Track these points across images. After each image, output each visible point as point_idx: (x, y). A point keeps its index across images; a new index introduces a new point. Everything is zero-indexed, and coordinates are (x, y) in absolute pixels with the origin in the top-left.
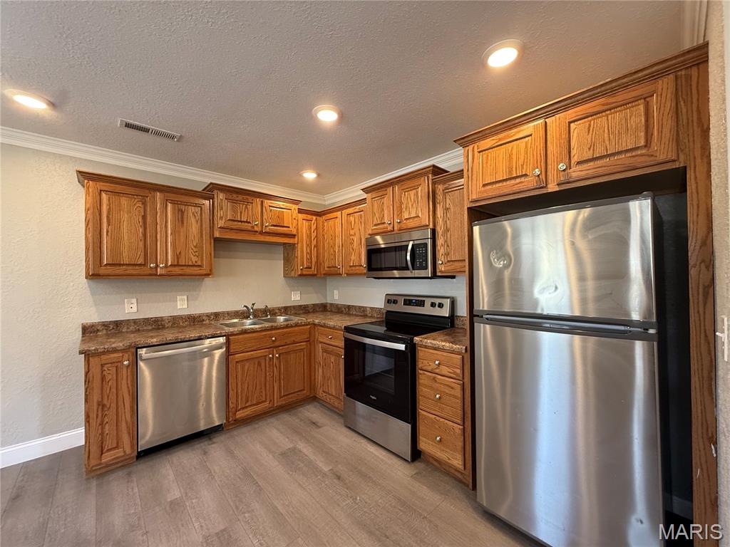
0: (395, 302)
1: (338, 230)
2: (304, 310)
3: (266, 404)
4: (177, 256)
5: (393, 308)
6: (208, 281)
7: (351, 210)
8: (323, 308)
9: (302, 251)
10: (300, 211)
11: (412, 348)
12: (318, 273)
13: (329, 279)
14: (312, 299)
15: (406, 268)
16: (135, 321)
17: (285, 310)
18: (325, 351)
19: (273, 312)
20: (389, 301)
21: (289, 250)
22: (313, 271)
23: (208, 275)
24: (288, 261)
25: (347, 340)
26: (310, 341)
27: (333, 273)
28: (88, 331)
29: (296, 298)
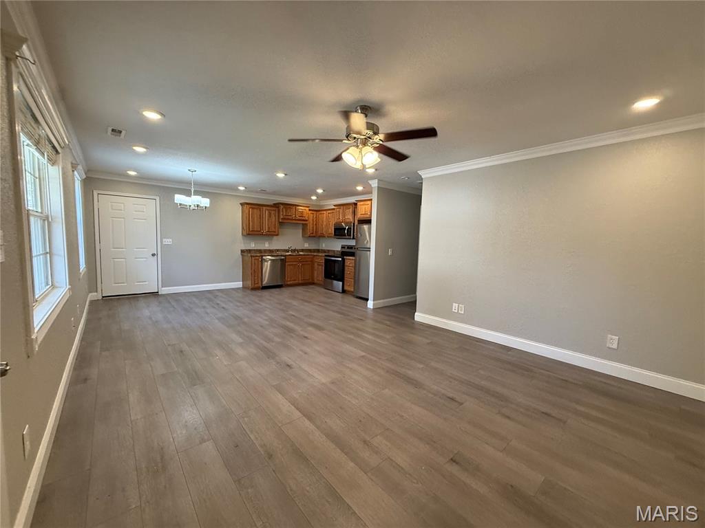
0: (344, 248)
1: (325, 219)
2: (310, 251)
3: (297, 282)
4: (269, 228)
5: (344, 250)
6: (275, 238)
7: (329, 212)
8: (318, 251)
9: (310, 226)
10: (310, 210)
11: (343, 260)
12: (316, 236)
13: (321, 238)
14: (313, 247)
15: (345, 235)
16: (254, 250)
17: (302, 250)
18: (318, 265)
19: (298, 251)
20: (342, 247)
21: (305, 227)
22: (314, 235)
23: (277, 235)
24: (304, 230)
25: (325, 259)
26: (312, 262)
27: (322, 236)
28: (242, 251)
29: (306, 246)
